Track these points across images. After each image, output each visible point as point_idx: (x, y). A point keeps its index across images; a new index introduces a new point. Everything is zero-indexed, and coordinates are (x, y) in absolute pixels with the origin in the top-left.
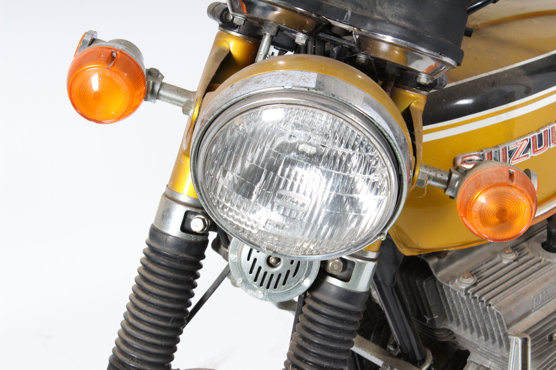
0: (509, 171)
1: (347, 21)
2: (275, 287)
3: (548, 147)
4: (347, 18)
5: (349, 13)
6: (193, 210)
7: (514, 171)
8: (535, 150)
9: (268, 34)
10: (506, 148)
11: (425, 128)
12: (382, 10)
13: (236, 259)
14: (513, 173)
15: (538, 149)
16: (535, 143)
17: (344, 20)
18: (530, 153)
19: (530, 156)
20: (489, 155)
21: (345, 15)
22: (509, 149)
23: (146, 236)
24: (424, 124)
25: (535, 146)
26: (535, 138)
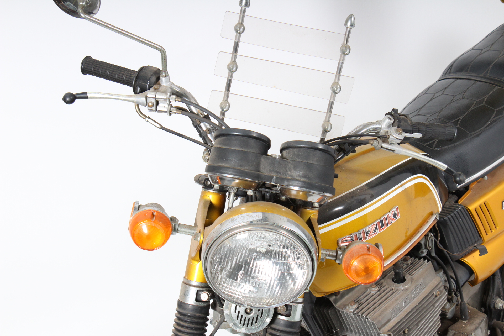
0: (367, 246)
1: (274, 182)
2: (252, 325)
3: (387, 226)
4: (274, 180)
5: (275, 178)
6: (201, 289)
7: (370, 246)
8: (380, 229)
9: (232, 192)
10: (364, 231)
11: (320, 226)
12: (291, 174)
13: (228, 313)
14: (369, 247)
15: (382, 228)
16: (379, 226)
17: (273, 181)
18: (378, 231)
19: (378, 233)
20: (356, 236)
21: (272, 179)
22: (366, 231)
23: (176, 306)
24: (319, 225)
25: (380, 227)
26: (379, 223)
